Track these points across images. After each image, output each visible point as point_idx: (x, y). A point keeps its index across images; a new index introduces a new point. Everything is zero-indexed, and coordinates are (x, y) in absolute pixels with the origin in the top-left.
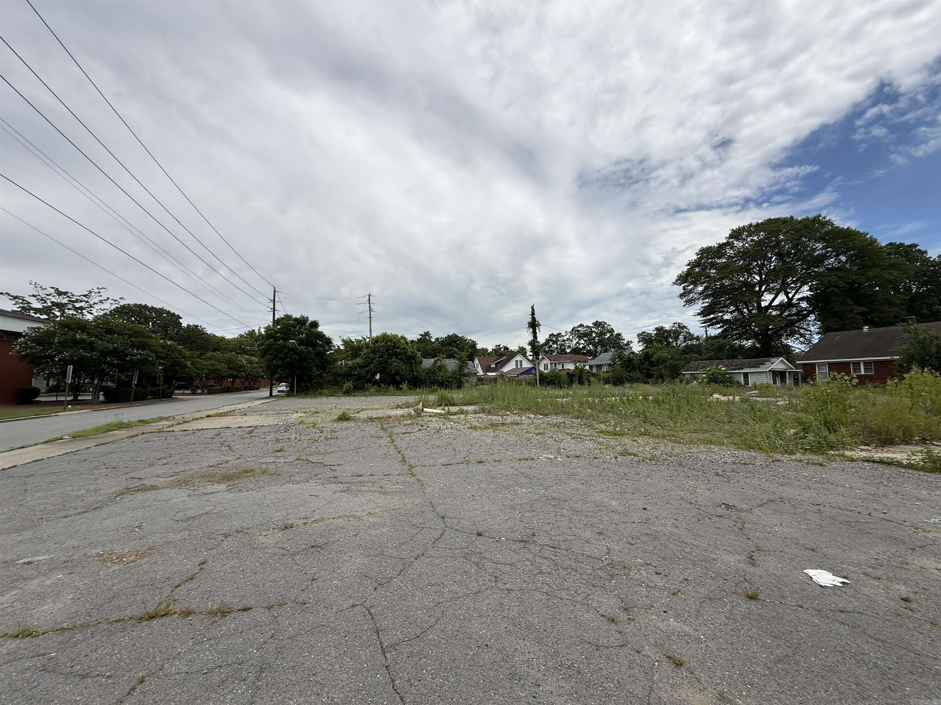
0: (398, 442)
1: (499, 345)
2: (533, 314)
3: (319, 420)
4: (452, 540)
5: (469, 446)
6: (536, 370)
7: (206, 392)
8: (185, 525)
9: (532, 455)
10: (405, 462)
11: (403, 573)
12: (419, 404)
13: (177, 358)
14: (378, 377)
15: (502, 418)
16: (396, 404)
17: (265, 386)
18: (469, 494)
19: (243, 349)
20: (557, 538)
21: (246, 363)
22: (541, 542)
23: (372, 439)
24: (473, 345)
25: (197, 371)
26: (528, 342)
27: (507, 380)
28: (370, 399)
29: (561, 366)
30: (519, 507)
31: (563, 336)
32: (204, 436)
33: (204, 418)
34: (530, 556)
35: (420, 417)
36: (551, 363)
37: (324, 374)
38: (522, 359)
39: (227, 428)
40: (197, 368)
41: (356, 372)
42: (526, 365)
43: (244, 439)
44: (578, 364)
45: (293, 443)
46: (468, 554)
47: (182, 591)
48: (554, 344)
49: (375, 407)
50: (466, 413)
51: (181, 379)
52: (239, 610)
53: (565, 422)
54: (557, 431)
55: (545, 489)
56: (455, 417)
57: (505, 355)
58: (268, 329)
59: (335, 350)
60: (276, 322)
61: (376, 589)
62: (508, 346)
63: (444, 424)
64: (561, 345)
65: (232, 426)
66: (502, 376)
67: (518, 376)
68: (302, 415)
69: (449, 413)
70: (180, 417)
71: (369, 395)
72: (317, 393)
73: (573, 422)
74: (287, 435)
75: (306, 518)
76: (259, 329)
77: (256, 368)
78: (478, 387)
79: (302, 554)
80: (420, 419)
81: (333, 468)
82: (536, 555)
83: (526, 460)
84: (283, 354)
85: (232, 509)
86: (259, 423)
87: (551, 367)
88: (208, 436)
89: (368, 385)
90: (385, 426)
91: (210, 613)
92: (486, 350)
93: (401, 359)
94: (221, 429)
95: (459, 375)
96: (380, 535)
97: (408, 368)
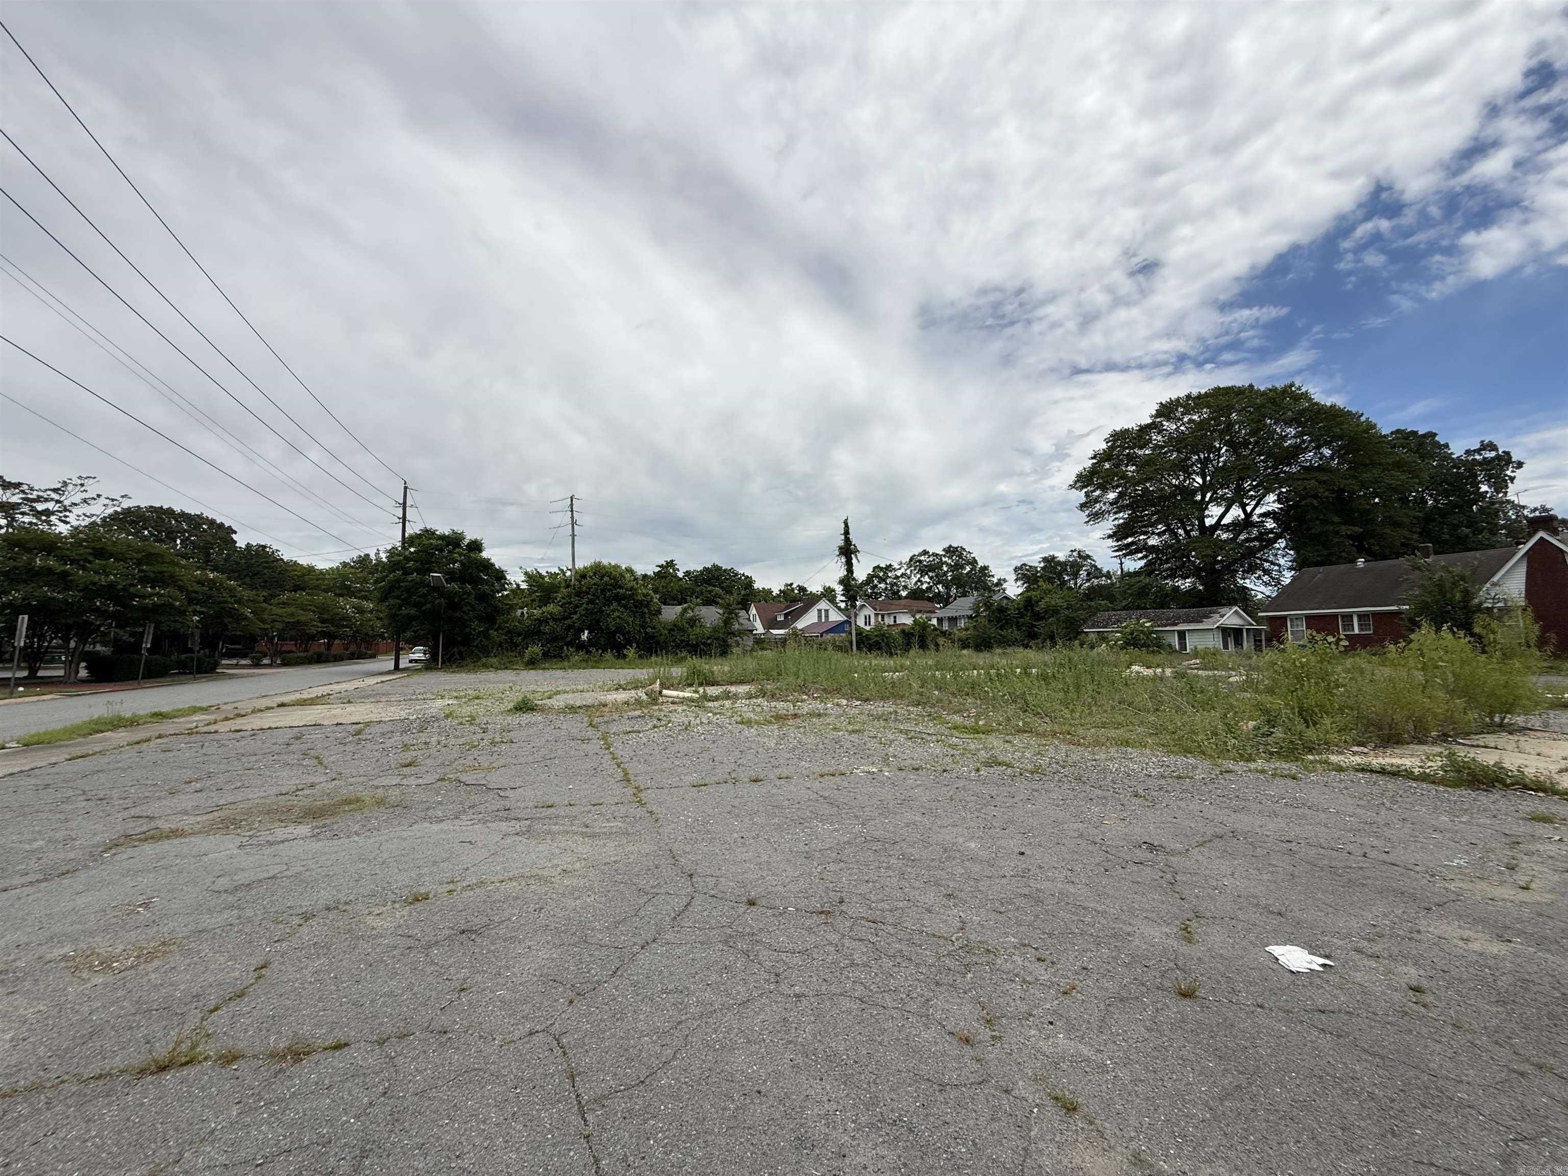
0: (618, 747)
1: (791, 584)
2: (847, 533)
3: (481, 711)
4: (705, 913)
5: (737, 753)
6: (850, 626)
7: (278, 662)
8: (231, 899)
9: (841, 768)
10: (629, 781)
11: (619, 973)
12: (654, 682)
13: (226, 602)
14: (585, 636)
15: (794, 706)
16: (615, 682)
17: (386, 653)
18: (736, 835)
19: (348, 588)
20: (880, 906)
21: (353, 612)
22: (854, 913)
23: (573, 744)
24: (748, 582)
25: (262, 626)
26: (837, 580)
27: (803, 642)
28: (570, 674)
29: (892, 619)
30: (818, 855)
31: (895, 570)
32: (273, 741)
33: (273, 708)
34: (834, 937)
35: (656, 704)
36: (876, 615)
37: (491, 632)
38: (828, 608)
39: (314, 725)
40: (263, 621)
41: (547, 629)
42: (836, 617)
43: (345, 744)
44: (918, 616)
45: (433, 751)
46: (731, 936)
47: (222, 1017)
48: (880, 583)
49: (580, 688)
50: (736, 697)
51: (233, 640)
52: (326, 1049)
53: (896, 712)
54: (884, 728)
55: (863, 824)
56: (716, 704)
57: (800, 600)
58: (392, 552)
59: (512, 591)
60: (407, 541)
61: (571, 1002)
62: (805, 586)
63: (696, 718)
64: (892, 585)
65: (325, 723)
66: (795, 634)
67: (822, 636)
68: (450, 702)
69: (706, 698)
70: (230, 707)
71: (570, 668)
72: (479, 663)
73: (909, 712)
74: (423, 737)
75: (453, 882)
76: (377, 554)
77: (370, 620)
78: (755, 654)
79: (442, 945)
80: (656, 707)
81: (502, 794)
82: (844, 935)
83: (833, 775)
84: (419, 597)
85: (319, 870)
86: (374, 717)
87: (876, 621)
88: (280, 741)
89: (568, 650)
90: (596, 720)
91: (272, 1056)
92: (770, 592)
93: (625, 607)
94: (305, 728)
95: (724, 633)
96: (581, 908)
97: (637, 622)
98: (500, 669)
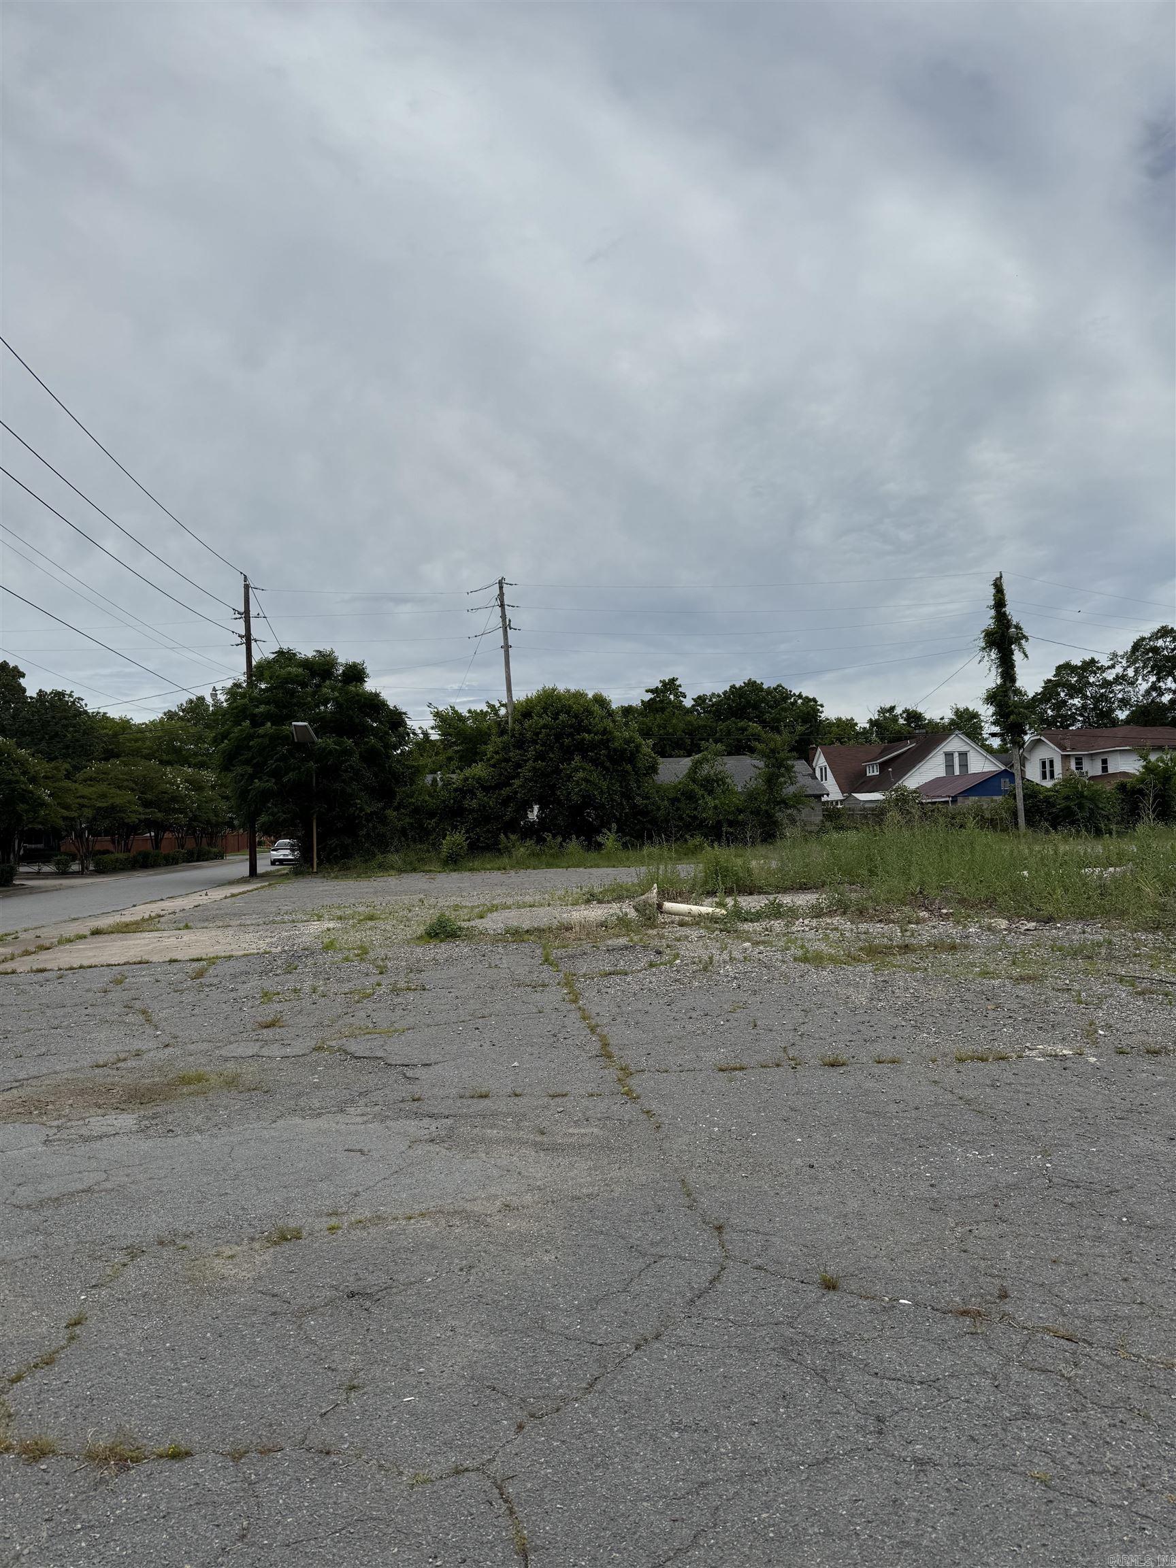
0: (592, 1000)
1: (892, 709)
2: (1000, 603)
3: (377, 938)
4: (746, 1298)
5: (797, 1013)
6: (1013, 781)
7: (91, 868)
8: (35, 1218)
9: (999, 1046)
10: (610, 1056)
11: (598, 1387)
12: (649, 889)
13: (18, 782)
14: (534, 814)
15: (904, 931)
16: (585, 889)
17: (238, 850)
18: (799, 1161)
19: (178, 751)
20: (1082, 1309)
21: (187, 788)
22: (1029, 1318)
23: (518, 992)
24: (810, 709)
25: (65, 813)
26: (983, 693)
27: (916, 812)
28: (516, 877)
29: (1099, 765)
30: (955, 1206)
31: (1102, 669)
32: (87, 987)
33: (85, 937)
34: (991, 1362)
35: (653, 926)
36: (1065, 758)
37: (389, 812)
38: (964, 748)
39: (140, 963)
40: (67, 808)
41: (474, 804)
42: (980, 765)
43: (182, 992)
44: (1153, 757)
45: (306, 1003)
46: (793, 1342)
47: (27, 1392)
48: (1072, 697)
49: (528, 899)
50: (792, 914)
51: (32, 836)
52: (161, 1456)
53: (1110, 942)
54: (1086, 972)
55: (1045, 1153)
56: (757, 926)
57: (911, 737)
58: (233, 692)
59: (418, 744)
60: (255, 672)
61: (520, 1427)
62: (920, 710)
63: (722, 949)
64: (1098, 699)
65: (155, 959)
66: (903, 800)
67: (954, 800)
68: (331, 925)
69: (739, 915)
70: (30, 935)
71: (512, 867)
72: (374, 863)
73: (1138, 943)
74: (291, 982)
75: (335, 1214)
76: (214, 695)
77: (212, 800)
78: (825, 837)
79: (323, 1314)
80: (654, 932)
81: (410, 1073)
82: (1010, 1359)
83: (982, 1060)
84: (277, 760)
85: (149, 1183)
86: (220, 950)
87: (1066, 769)
88: (95, 986)
89: (508, 838)
90: (555, 953)
91: (91, 1456)
92: (851, 724)
93: (595, 762)
94: (125, 967)
95: (768, 803)
96: (536, 1272)
97: (617, 787)
98: (405, 871)
